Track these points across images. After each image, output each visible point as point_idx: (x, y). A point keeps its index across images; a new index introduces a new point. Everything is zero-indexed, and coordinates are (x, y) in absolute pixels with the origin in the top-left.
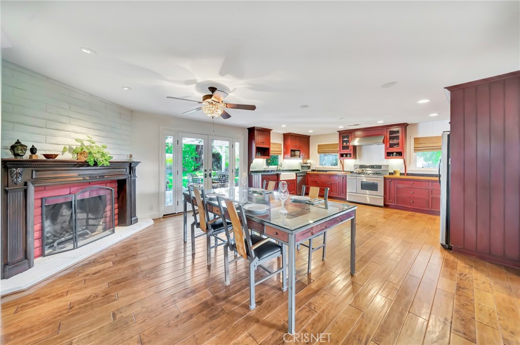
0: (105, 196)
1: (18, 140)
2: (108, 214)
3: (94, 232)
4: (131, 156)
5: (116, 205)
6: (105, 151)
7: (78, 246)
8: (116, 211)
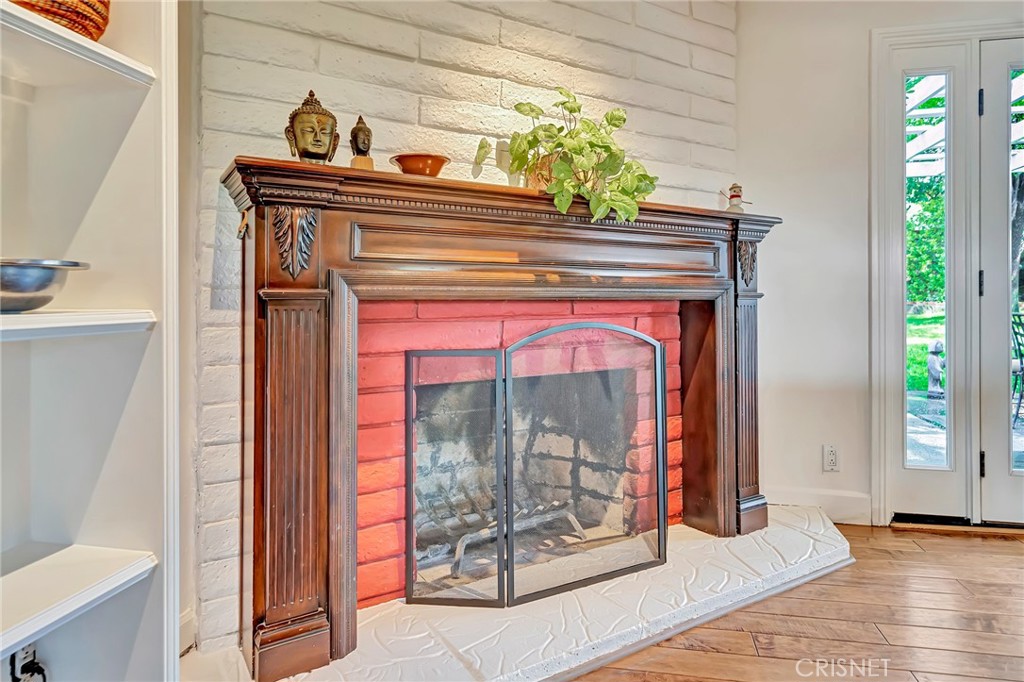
0: (632, 373)
1: (312, 94)
2: (644, 457)
3: (597, 524)
4: (736, 194)
5: (675, 424)
6: (618, 140)
7: (517, 594)
8: (676, 451)
